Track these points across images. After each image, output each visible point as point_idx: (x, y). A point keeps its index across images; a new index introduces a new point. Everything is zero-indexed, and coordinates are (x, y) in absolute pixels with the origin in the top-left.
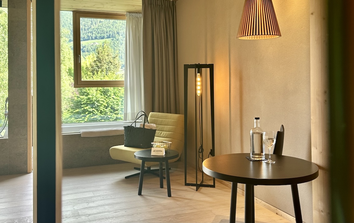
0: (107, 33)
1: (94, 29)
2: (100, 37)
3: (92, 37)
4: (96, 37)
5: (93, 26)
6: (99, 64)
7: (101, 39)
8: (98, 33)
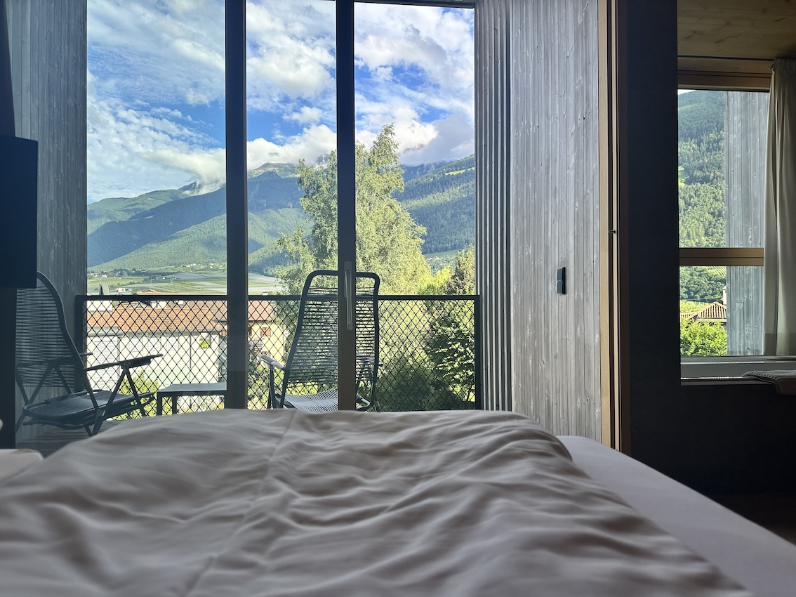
0: (451, 242)
1: (433, 237)
2: (442, 248)
3: (430, 250)
4: (437, 248)
5: (433, 233)
6: (460, 282)
7: (443, 251)
8: (439, 243)
